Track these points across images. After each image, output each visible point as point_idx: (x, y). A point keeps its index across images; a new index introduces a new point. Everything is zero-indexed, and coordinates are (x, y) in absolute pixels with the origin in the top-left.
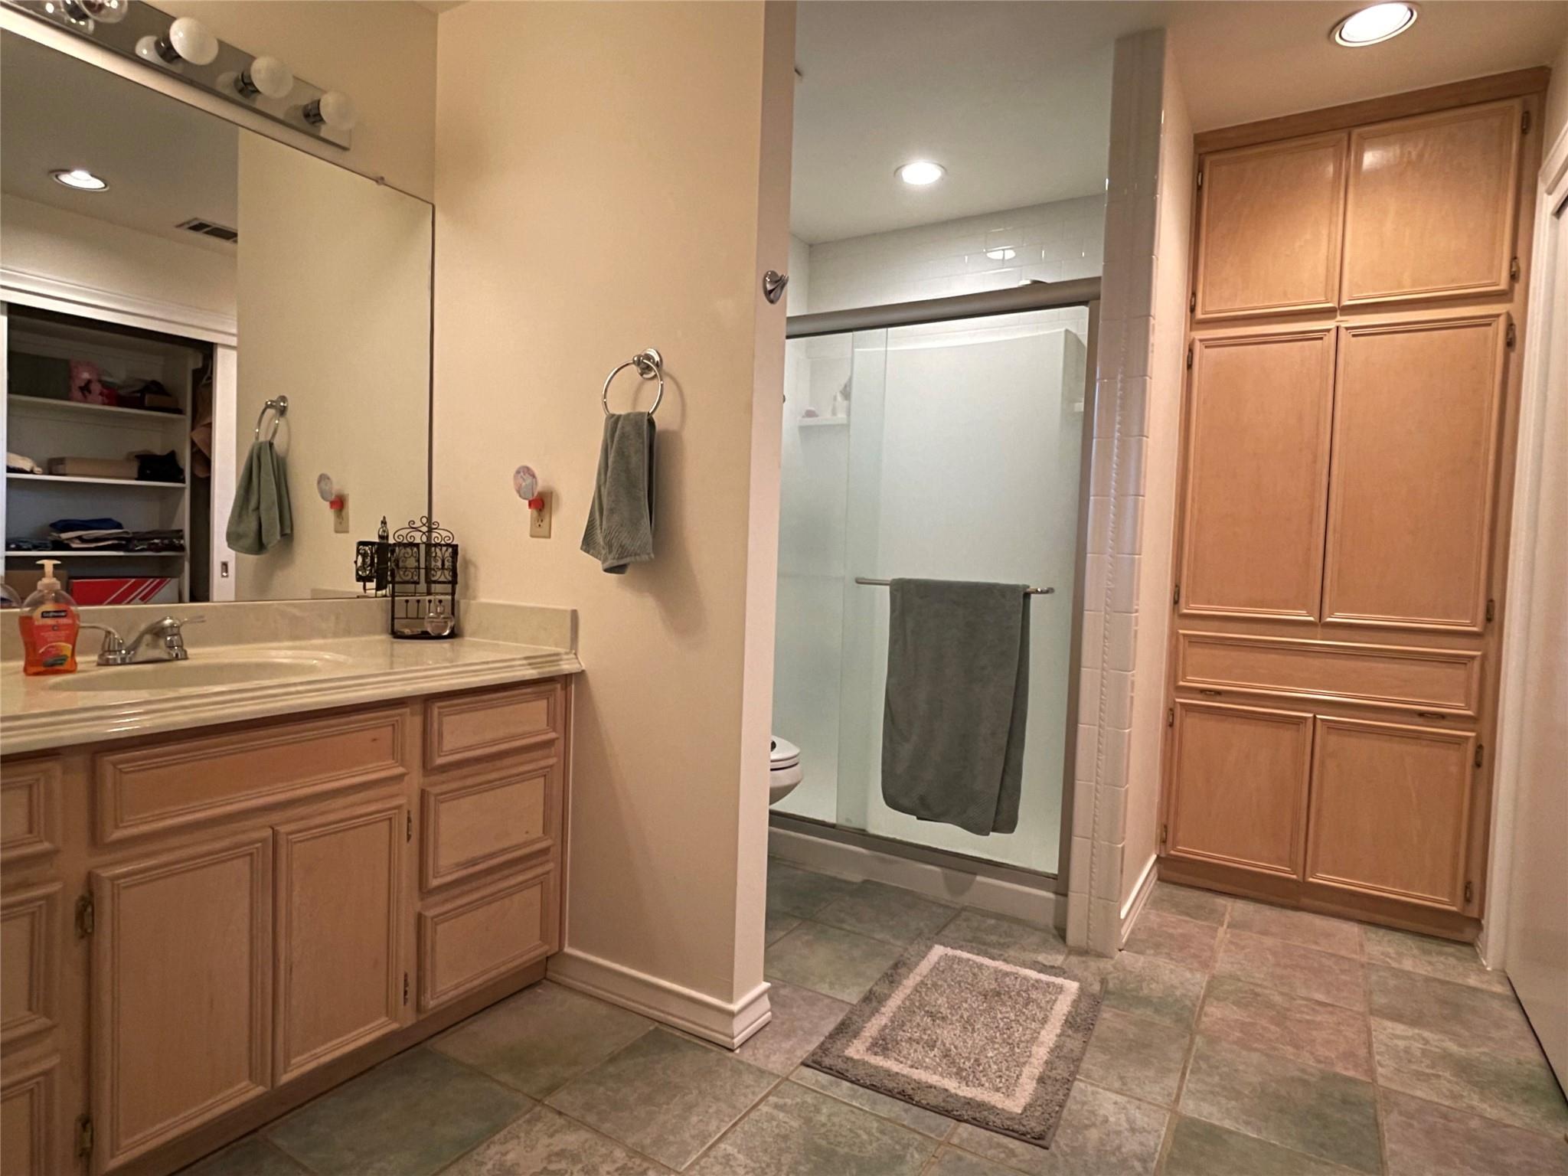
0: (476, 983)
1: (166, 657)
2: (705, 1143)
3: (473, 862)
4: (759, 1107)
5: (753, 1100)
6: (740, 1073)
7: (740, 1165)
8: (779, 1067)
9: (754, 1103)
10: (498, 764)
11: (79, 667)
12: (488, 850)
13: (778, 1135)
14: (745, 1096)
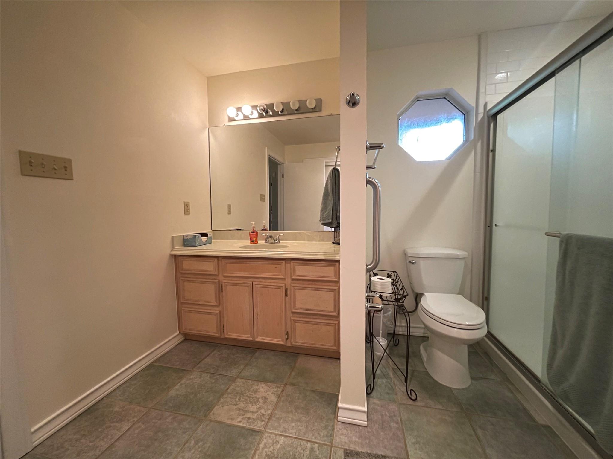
0: (308, 345)
1: (274, 242)
2: (282, 432)
3: (306, 310)
4: (309, 443)
5: (312, 439)
6: (326, 429)
7: (274, 448)
8: (338, 440)
9: (311, 440)
10: (317, 283)
11: (258, 243)
12: (312, 308)
13: (295, 455)
14: (313, 435)
